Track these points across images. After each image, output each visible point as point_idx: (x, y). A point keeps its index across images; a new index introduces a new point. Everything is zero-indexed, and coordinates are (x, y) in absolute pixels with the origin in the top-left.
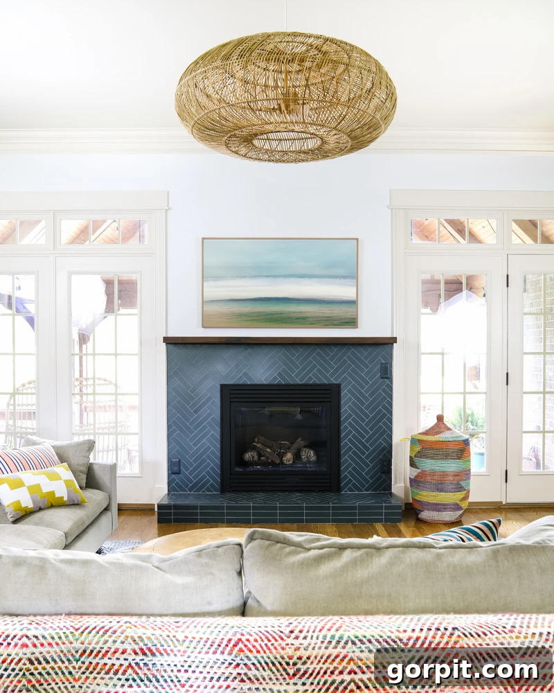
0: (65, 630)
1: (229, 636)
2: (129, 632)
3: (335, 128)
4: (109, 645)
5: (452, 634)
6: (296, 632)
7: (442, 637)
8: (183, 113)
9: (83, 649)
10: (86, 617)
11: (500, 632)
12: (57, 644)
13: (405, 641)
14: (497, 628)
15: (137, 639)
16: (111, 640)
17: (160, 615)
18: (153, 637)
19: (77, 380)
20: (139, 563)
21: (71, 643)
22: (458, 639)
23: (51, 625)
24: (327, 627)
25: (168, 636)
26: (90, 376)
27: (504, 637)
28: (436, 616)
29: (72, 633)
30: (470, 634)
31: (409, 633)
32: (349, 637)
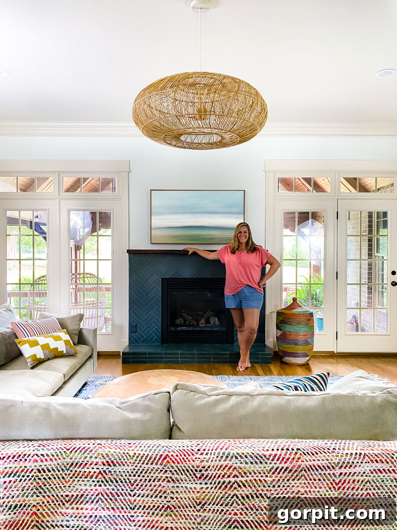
0: (61, 450)
1: (161, 453)
2: (100, 451)
3: (229, 131)
4: (87, 459)
5: (296, 453)
6: (201, 450)
7: (290, 455)
8: (137, 121)
9: (71, 462)
10: (74, 441)
11: (326, 452)
12: (56, 459)
13: (267, 457)
14: (324, 449)
15: (105, 456)
16: (89, 456)
17: (119, 439)
18: (115, 454)
19: (73, 274)
20: (108, 405)
21: (64, 459)
22: (300, 456)
23: (52, 447)
24: (221, 447)
25: (124, 453)
26: (82, 271)
27: (328, 456)
28: (287, 440)
29: (65, 452)
30: (307, 453)
31: (270, 452)
32: (233, 454)
